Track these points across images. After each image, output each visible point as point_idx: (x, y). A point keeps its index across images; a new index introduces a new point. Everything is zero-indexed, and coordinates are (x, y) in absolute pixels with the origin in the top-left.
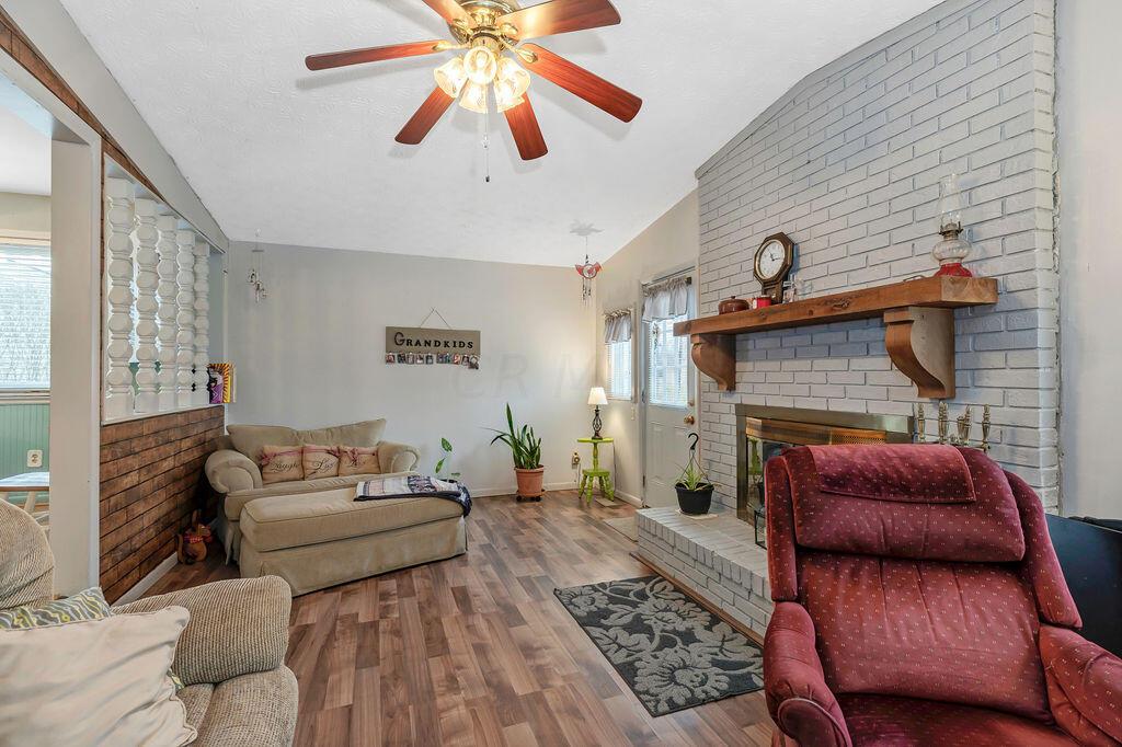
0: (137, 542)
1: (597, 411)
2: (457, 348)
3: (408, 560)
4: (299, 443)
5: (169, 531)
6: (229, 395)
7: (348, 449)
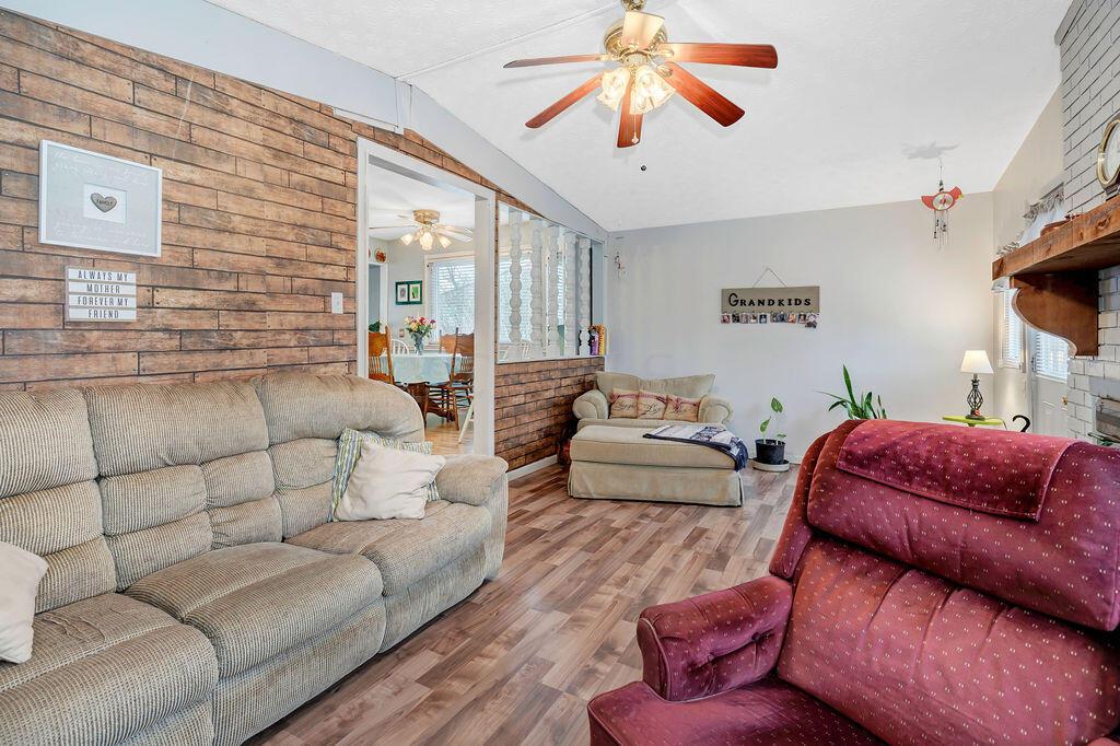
0: (523, 440)
1: (975, 381)
2: (796, 306)
3: (680, 496)
4: (637, 387)
5: (550, 439)
6: (605, 350)
7: (674, 397)
